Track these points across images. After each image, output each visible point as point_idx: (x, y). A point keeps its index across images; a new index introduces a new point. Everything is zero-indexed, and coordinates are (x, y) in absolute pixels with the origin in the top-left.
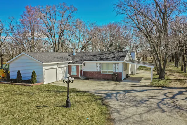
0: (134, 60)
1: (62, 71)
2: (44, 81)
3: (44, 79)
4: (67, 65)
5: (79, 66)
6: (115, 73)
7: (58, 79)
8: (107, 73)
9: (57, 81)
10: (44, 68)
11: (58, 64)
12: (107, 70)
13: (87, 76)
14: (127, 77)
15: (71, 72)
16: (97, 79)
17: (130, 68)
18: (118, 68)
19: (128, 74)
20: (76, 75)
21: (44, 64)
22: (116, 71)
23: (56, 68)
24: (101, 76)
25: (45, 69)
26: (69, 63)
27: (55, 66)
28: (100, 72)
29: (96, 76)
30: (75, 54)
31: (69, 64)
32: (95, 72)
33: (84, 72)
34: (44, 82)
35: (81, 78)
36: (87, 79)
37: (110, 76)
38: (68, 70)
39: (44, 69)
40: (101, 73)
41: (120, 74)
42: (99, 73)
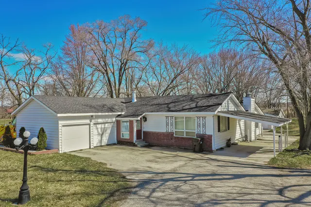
0: (249, 111)
1: (98, 131)
2: (60, 147)
3: (60, 144)
4: (114, 119)
5: (134, 122)
6: (199, 136)
7: (92, 145)
8: (185, 136)
9: (90, 148)
10: (61, 123)
11: (92, 116)
12: (185, 130)
13: (149, 141)
14: (229, 144)
15: (121, 133)
16: (167, 147)
17: (238, 128)
18: (204, 126)
19: (229, 140)
20: (129, 138)
21: (59, 115)
22: (202, 133)
23: (89, 124)
24: (173, 141)
25: (63, 126)
26: (119, 116)
27: (88, 121)
28: (172, 134)
29: (165, 141)
30: (135, 100)
31: (117, 119)
32: (163, 134)
33: (144, 132)
34: (60, 149)
35: (136, 144)
36: (149, 146)
37: (191, 141)
38: (116, 128)
39: (60, 125)
40: (174, 135)
41: (208, 138)
42: (169, 135)
